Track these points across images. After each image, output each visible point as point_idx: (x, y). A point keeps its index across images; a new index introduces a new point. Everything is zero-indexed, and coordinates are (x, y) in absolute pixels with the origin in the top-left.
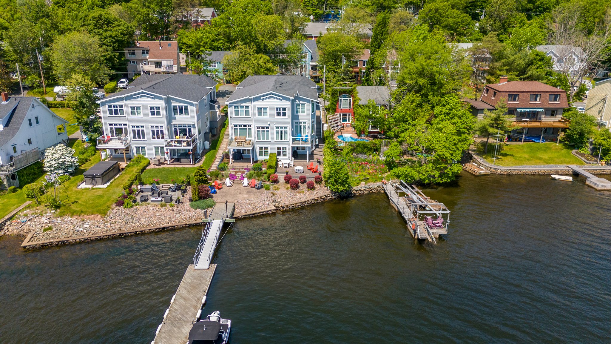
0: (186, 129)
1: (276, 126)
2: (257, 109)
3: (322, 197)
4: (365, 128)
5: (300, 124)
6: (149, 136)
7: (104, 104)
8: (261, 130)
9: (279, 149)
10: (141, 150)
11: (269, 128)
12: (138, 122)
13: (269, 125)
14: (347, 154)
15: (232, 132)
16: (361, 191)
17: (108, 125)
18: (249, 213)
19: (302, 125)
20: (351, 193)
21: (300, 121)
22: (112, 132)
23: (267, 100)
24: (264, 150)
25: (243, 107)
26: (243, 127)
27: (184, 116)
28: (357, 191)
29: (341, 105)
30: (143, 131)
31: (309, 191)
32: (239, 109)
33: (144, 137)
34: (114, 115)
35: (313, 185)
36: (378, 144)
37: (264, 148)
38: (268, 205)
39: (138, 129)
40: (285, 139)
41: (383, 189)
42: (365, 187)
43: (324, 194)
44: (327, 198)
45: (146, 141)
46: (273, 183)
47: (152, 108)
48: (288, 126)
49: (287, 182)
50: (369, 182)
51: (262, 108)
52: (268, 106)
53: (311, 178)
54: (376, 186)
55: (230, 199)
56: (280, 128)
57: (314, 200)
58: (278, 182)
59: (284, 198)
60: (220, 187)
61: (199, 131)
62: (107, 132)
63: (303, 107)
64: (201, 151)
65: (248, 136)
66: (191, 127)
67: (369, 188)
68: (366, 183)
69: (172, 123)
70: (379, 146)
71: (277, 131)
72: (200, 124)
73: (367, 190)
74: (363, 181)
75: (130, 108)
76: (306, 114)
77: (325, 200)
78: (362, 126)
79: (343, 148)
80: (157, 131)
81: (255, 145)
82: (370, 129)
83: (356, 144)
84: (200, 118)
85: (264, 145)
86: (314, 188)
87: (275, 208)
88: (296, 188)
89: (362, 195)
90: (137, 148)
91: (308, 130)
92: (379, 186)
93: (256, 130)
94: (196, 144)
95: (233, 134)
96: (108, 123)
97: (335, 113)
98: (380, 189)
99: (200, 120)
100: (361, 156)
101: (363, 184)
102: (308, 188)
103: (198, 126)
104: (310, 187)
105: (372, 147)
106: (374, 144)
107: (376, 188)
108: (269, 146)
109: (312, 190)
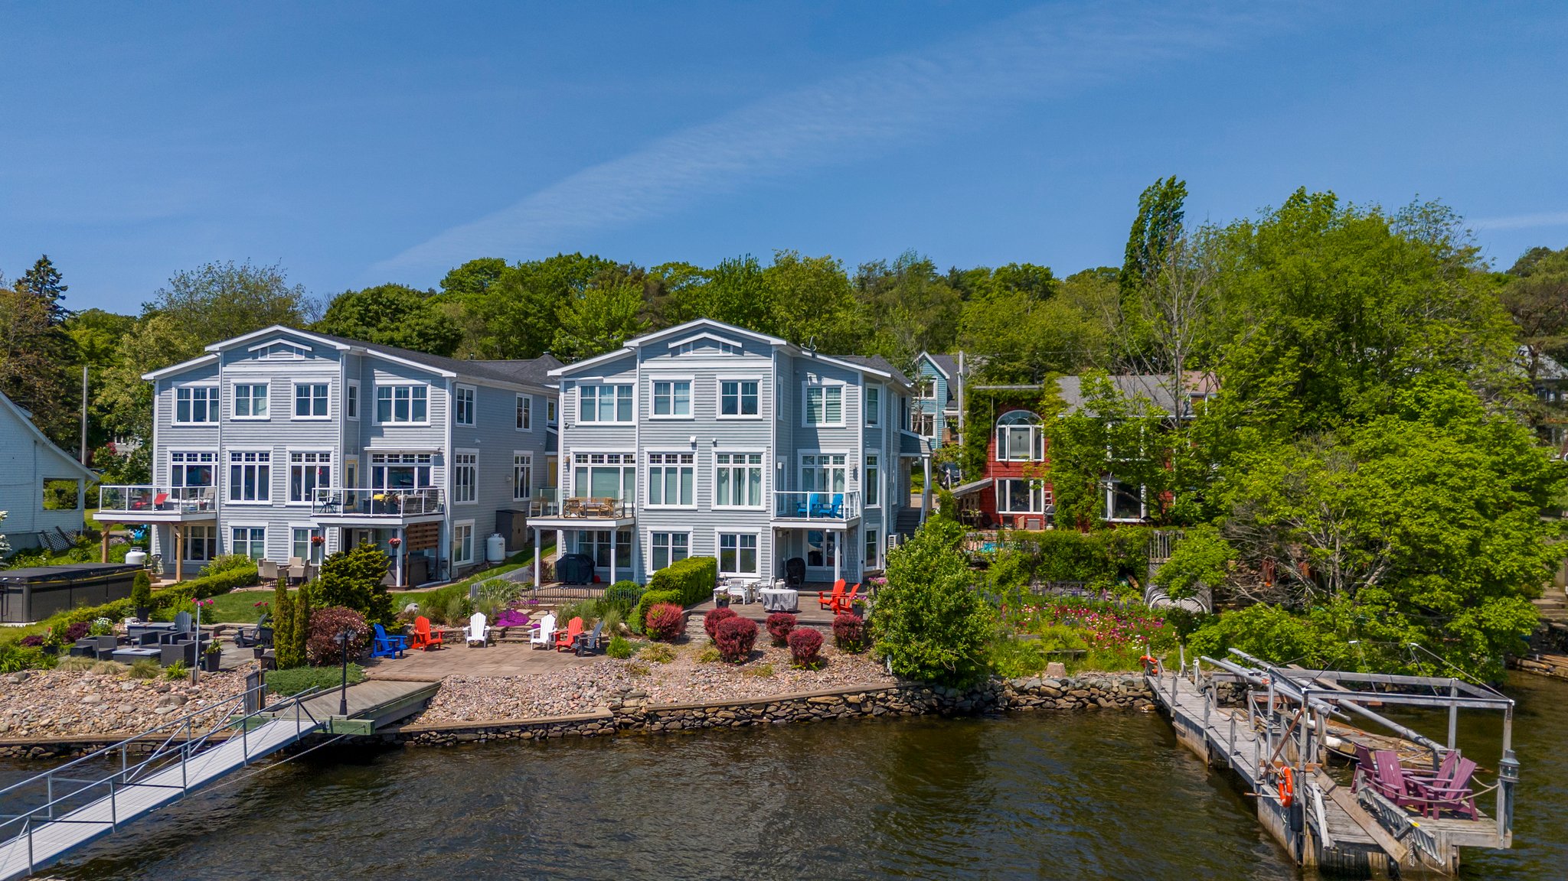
0: (413, 468)
1: (719, 449)
2: (651, 387)
3: (851, 699)
4: (1089, 509)
5: (820, 462)
6: (280, 490)
7: (165, 383)
8: (663, 465)
9: (727, 539)
10: (249, 541)
11: (695, 457)
12: (252, 440)
13: (694, 445)
14: (1002, 581)
15: (566, 479)
16: (1040, 694)
17: (170, 457)
18: (482, 719)
19: (830, 466)
20: (994, 701)
21: (823, 451)
22: (177, 480)
23: (691, 354)
24: (670, 546)
25: (610, 387)
26: (606, 464)
27: (410, 423)
28: (1022, 691)
29: (1002, 448)
30: (264, 470)
31: (798, 674)
32: (597, 398)
33: (264, 495)
34: (192, 423)
35: (816, 642)
36: (1137, 545)
37: (670, 536)
38: (585, 703)
39: (250, 463)
40: (751, 503)
41: (1149, 693)
42: (1065, 683)
43: (861, 685)
44: (874, 704)
45: (271, 506)
46: (657, 640)
47: (302, 390)
48: (763, 449)
49: (712, 635)
50: (1086, 670)
51: (672, 385)
52: (691, 377)
53: (817, 628)
54: (1115, 684)
55: (433, 673)
56: (731, 457)
57: (811, 703)
58: (684, 640)
59: (673, 685)
60: (435, 640)
61: (458, 483)
62: (162, 482)
63: (832, 398)
64: (462, 562)
65: (621, 497)
66: (428, 461)
67: (1081, 688)
68: (1069, 670)
69: (366, 448)
70: (1138, 553)
71: (724, 473)
72: (472, 465)
73: (1071, 695)
74: (1059, 661)
75: (233, 390)
76: (842, 424)
77: (866, 714)
78: (1075, 502)
79: (991, 557)
80: (310, 471)
81: (640, 524)
82: (1110, 514)
83: (1041, 543)
84: (476, 446)
85: (673, 523)
86: (823, 664)
87: (609, 713)
88: (742, 653)
89: (1046, 712)
90: (239, 532)
91: (853, 485)
92: (1132, 683)
93: (647, 465)
94: (436, 523)
95: (572, 488)
96: (169, 449)
97: (983, 477)
98: (1135, 698)
99: (476, 452)
100: (1066, 594)
101: (1056, 673)
102: (796, 659)
103: (458, 465)
104: (803, 658)
105: (1111, 557)
106: (1118, 544)
107: (1116, 693)
108: (690, 528)
109: (809, 668)
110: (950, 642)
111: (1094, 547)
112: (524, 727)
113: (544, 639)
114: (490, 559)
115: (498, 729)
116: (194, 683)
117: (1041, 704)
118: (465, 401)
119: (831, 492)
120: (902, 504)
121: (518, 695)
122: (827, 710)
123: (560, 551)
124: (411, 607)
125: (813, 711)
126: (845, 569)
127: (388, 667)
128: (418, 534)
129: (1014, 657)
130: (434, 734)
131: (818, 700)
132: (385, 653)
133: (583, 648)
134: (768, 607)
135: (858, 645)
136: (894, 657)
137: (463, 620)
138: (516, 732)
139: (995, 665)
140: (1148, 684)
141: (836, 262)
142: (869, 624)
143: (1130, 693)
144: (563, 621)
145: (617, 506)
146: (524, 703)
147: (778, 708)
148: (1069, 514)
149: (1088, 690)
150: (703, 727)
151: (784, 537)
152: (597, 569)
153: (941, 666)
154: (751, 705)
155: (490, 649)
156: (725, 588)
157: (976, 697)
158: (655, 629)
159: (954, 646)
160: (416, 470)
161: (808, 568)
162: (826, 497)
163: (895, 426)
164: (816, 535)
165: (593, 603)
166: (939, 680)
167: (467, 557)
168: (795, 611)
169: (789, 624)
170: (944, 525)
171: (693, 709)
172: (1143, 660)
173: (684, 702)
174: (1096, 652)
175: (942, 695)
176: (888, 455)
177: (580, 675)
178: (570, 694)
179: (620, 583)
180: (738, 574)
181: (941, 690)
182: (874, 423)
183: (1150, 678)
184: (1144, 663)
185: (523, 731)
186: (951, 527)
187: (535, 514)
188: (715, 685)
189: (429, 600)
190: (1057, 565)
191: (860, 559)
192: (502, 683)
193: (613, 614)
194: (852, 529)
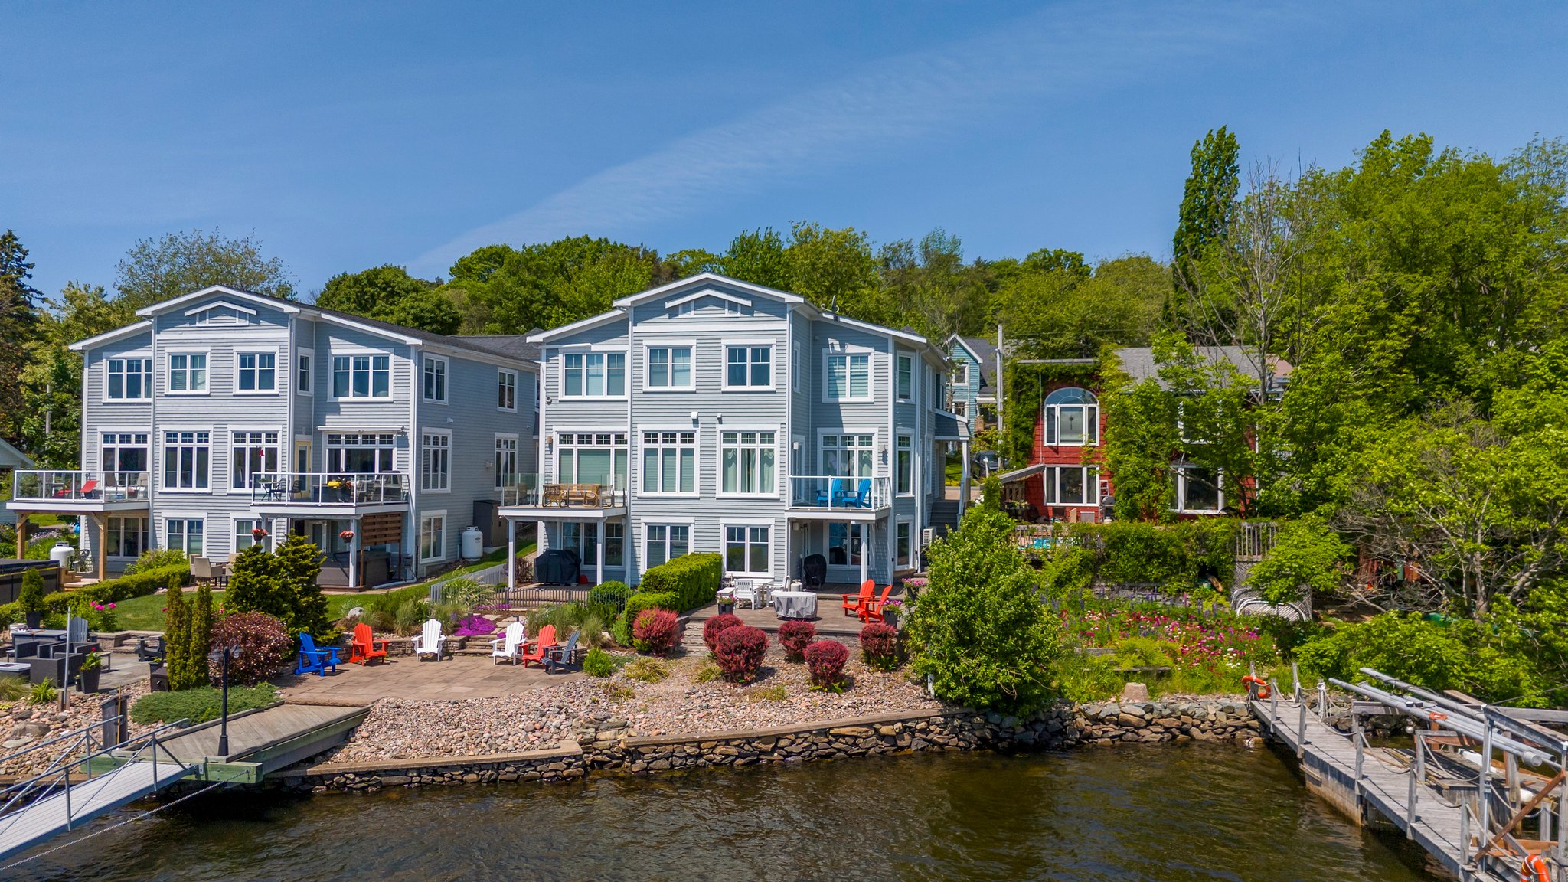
0: (373, 451)
1: (727, 426)
2: (646, 354)
3: (884, 730)
4: (1156, 499)
5: (844, 443)
6: (221, 475)
7: (95, 354)
8: (660, 446)
9: (735, 533)
10: (185, 534)
11: (697, 436)
12: (189, 418)
13: (696, 422)
14: (1060, 583)
15: (548, 463)
16: (1120, 723)
17: (100, 438)
18: (414, 759)
19: (856, 448)
20: (1061, 732)
21: (847, 430)
22: (108, 466)
23: (692, 314)
24: (668, 541)
25: (599, 356)
26: (594, 446)
27: (370, 398)
28: (1096, 720)
29: (1051, 432)
30: (203, 451)
31: (818, 698)
32: (584, 368)
33: (203, 481)
34: (125, 399)
35: (839, 657)
36: (1222, 539)
37: (668, 529)
38: (548, 736)
39: (187, 445)
40: (762, 490)
41: (1255, 723)
42: (1149, 709)
43: (896, 713)
44: (913, 736)
45: (210, 494)
46: (646, 654)
47: (246, 360)
48: (777, 427)
49: (713, 647)
50: (1173, 692)
51: (670, 351)
52: (692, 342)
53: (840, 640)
54: (1212, 710)
55: (362, 696)
56: (739, 436)
57: (833, 735)
58: (678, 653)
59: (661, 712)
60: (379, 652)
61: (426, 469)
62: (92, 468)
63: (858, 368)
64: (432, 560)
65: (611, 482)
66: (391, 442)
67: (1169, 716)
68: (1152, 692)
69: (320, 428)
70: (1223, 548)
71: (730, 455)
72: (444, 448)
73: (1157, 724)
74: (1138, 681)
75: (168, 360)
76: (869, 399)
77: (902, 748)
78: (1140, 491)
79: (1046, 554)
80: (256, 453)
81: (633, 516)
82: (1181, 505)
83: (1106, 538)
84: (449, 426)
85: (671, 514)
86: (848, 684)
87: (576, 749)
88: (748, 670)
89: (1125, 746)
90: (174, 524)
91: (882, 470)
92: (1232, 710)
93: (641, 445)
94: (399, 514)
95: (555, 471)
96: (100, 429)
97: (1030, 464)
98: (1237, 728)
99: (448, 432)
100: (1138, 598)
101: (1137, 696)
102: (815, 679)
103: (427, 447)
104: (823, 677)
105: (1190, 555)
106: (1198, 539)
107: (1213, 722)
108: (691, 520)
109: (831, 690)
110: (1008, 658)
111: (1170, 541)
112: (468, 768)
113: (510, 651)
114: (464, 556)
115: (435, 771)
116: (63, 708)
117: (1120, 736)
118: (435, 374)
119: (856, 476)
120: (937, 495)
121: (464, 724)
122: (854, 744)
123: (542, 545)
124: (355, 612)
125: (837, 745)
126: (873, 568)
127: (314, 687)
128: (376, 527)
129: (1084, 677)
130: (352, 776)
131: (843, 731)
132: (312, 668)
133: (556, 663)
134: (782, 613)
135: (891, 661)
136: (937, 677)
137: (415, 628)
138: (457, 774)
139: (1061, 686)
140: (1252, 710)
141: (860, 236)
142: (904, 635)
143: (1231, 722)
144: (531, 631)
145: (604, 494)
146: (470, 735)
147: (793, 742)
148: (1133, 505)
149: (1179, 718)
150: (697, 766)
151: (802, 530)
152: (583, 567)
153: (997, 689)
154: (758, 738)
155: (445, 663)
156: (732, 589)
157: (1040, 727)
158: (644, 639)
159: (1013, 664)
160: (377, 452)
161: (829, 566)
162: (849, 483)
163: (930, 405)
164: (838, 527)
165: (570, 608)
166: (994, 706)
167: (437, 553)
168: (814, 618)
169: (806, 634)
170: (990, 516)
171: (684, 744)
172: (1246, 680)
173: (674, 735)
174: (1183, 669)
175: (997, 725)
176: (922, 437)
177: (545, 698)
178: (530, 723)
179: (607, 584)
180: (747, 573)
181: (995, 718)
182: (907, 397)
183: (1255, 703)
184: (1248, 686)
185: (466, 773)
186: (999, 519)
187: (510, 503)
188: (714, 712)
189: (378, 603)
190: (1125, 563)
191: (890, 556)
192: (446, 708)
193: (593, 622)
194: (881, 522)
